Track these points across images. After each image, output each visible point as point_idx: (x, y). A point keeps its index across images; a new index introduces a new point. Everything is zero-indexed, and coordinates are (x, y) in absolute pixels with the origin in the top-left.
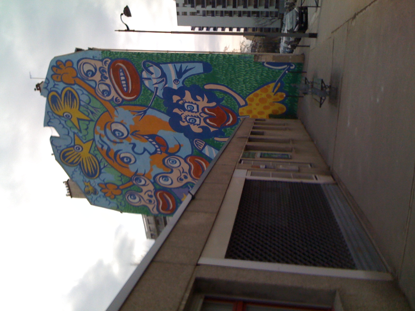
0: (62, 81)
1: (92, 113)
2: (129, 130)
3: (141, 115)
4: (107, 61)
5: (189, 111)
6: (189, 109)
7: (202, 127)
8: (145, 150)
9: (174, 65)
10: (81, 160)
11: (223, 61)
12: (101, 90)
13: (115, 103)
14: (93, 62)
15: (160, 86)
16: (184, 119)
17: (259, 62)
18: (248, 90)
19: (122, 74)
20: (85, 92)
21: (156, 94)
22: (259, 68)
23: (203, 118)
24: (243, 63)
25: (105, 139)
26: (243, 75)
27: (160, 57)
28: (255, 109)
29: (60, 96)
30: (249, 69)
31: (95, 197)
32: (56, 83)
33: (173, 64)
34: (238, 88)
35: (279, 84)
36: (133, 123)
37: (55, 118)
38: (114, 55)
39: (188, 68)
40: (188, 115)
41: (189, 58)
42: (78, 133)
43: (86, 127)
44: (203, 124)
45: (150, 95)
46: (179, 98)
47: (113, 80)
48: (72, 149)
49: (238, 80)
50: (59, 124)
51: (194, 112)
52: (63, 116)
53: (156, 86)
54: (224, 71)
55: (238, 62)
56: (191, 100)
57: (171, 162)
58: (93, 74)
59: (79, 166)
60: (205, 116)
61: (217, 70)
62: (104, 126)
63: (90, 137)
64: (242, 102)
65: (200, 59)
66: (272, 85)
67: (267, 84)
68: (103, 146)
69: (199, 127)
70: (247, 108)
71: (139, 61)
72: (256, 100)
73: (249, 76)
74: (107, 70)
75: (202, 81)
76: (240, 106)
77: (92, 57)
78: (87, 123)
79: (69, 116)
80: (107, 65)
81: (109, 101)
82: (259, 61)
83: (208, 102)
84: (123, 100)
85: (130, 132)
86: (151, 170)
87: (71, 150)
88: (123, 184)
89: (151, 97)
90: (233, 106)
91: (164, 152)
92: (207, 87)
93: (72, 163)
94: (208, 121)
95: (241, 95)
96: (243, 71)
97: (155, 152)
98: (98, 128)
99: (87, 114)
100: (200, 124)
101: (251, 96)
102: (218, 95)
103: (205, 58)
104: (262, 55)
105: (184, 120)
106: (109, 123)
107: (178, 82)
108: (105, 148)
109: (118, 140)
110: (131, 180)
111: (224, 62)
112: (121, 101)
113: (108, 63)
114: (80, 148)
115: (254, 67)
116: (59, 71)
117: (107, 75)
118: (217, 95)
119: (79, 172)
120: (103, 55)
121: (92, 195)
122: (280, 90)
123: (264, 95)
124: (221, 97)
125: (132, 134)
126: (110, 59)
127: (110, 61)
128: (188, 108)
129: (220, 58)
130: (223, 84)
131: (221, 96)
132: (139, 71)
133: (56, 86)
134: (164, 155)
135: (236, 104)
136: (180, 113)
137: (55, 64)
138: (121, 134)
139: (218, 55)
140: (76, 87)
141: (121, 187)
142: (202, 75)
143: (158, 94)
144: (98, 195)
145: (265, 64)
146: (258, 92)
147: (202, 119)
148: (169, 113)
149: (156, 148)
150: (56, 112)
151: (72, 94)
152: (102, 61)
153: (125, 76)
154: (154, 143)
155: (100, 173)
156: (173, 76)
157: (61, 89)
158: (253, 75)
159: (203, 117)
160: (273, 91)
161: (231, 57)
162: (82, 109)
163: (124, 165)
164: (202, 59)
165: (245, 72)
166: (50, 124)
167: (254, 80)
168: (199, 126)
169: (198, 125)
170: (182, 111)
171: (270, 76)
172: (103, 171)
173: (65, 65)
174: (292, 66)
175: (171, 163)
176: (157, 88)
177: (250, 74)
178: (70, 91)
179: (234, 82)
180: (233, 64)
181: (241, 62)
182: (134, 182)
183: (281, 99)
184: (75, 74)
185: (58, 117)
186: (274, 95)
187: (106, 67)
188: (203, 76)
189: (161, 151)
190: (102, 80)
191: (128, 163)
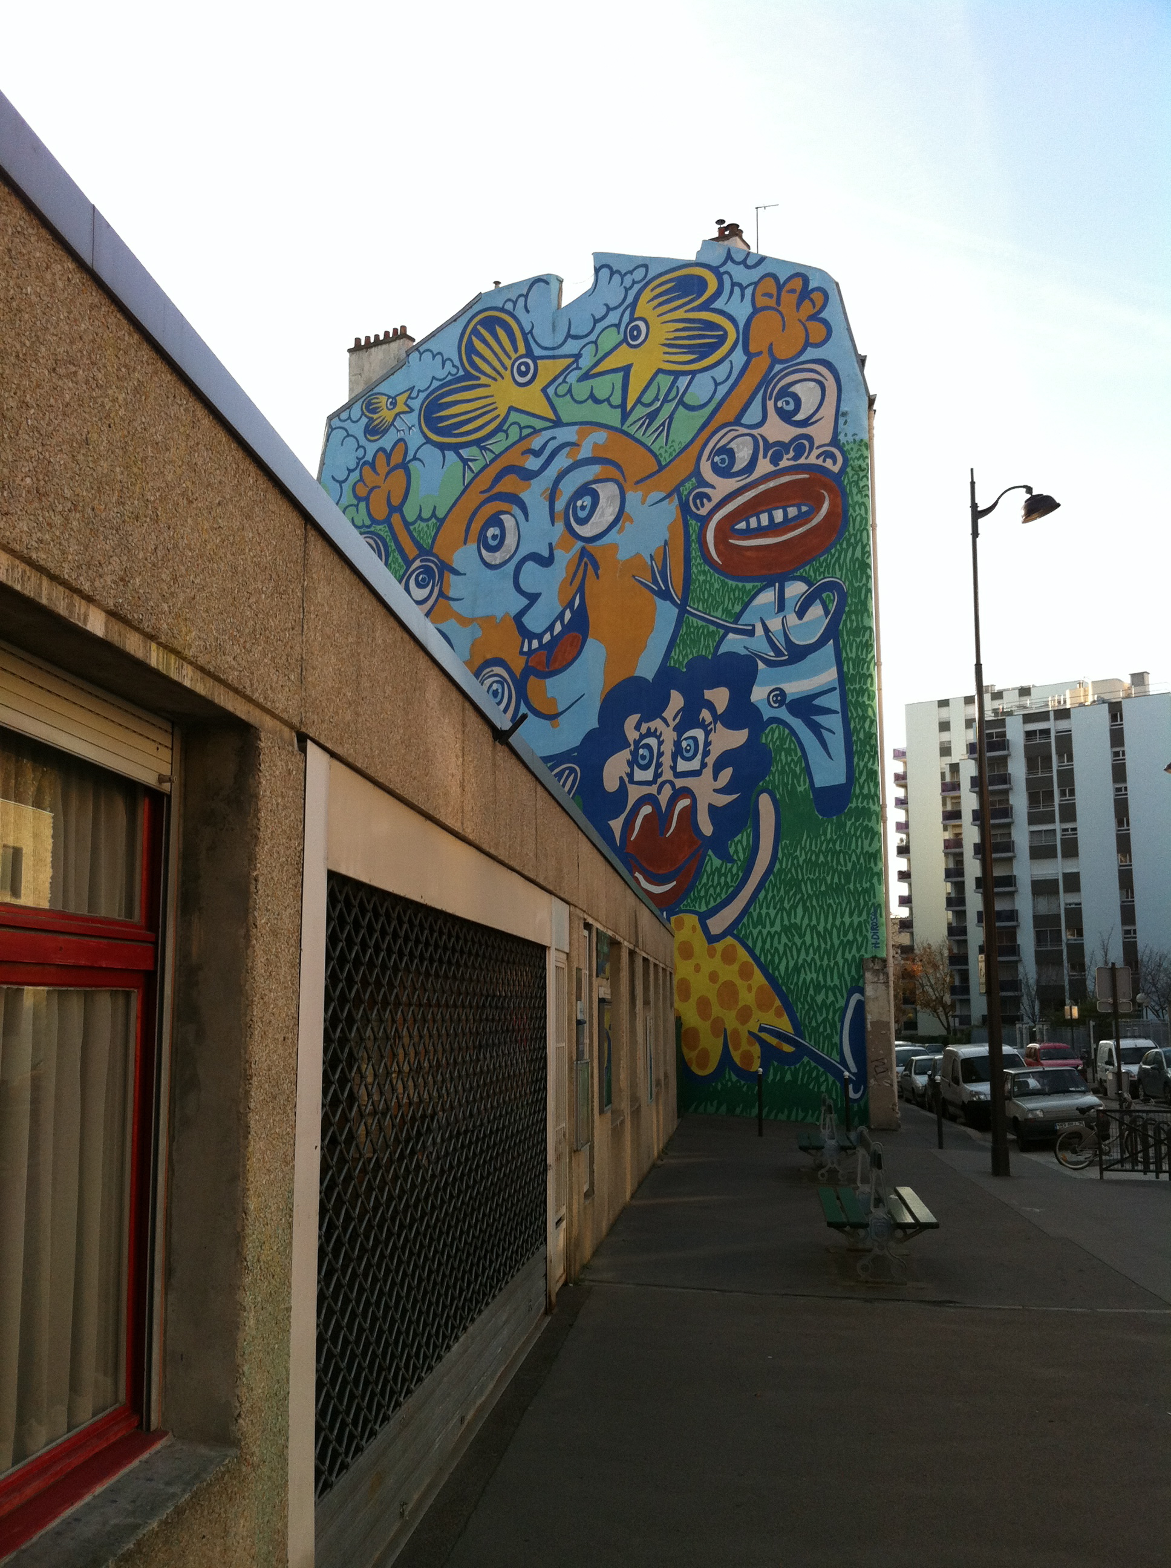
0: (756, 310)
1: (652, 416)
2: (599, 543)
3: (655, 582)
4: (835, 463)
5: (677, 743)
6: (684, 744)
7: (623, 790)
8: (533, 598)
9: (834, 689)
10: (484, 380)
11: (858, 851)
12: (733, 445)
13: (690, 493)
14: (828, 410)
15: (758, 644)
16: (649, 729)
17: (863, 976)
18: (764, 942)
19: (792, 511)
20: (722, 390)
21: (728, 630)
22: (841, 976)
23: (656, 794)
24: (856, 920)
25: (562, 461)
26: (814, 922)
27: (858, 640)
28: (697, 968)
29: (705, 307)
30: (836, 942)
31: (358, 429)
32: (749, 292)
33: (837, 685)
34: (768, 908)
35: (788, 1048)
36: (623, 555)
37: (627, 290)
38: (857, 483)
39: (825, 733)
40: (663, 741)
41: (862, 736)
42: (578, 368)
43: (601, 395)
44: (634, 793)
45: (726, 611)
46: (721, 709)
47: (772, 484)
48: (522, 350)
49: (794, 907)
50: (606, 305)
51: (675, 761)
52: (632, 320)
53: (759, 631)
54: (826, 857)
55: (858, 902)
56: (716, 752)
57: (495, 686)
58: (786, 417)
59: (461, 373)
60: (664, 799)
61: (825, 834)
62: (608, 455)
63: (568, 411)
64: (717, 925)
65: (861, 773)
66: (784, 1024)
67: (788, 1008)
68: (537, 454)
69: (621, 778)
70: (699, 942)
71: (841, 569)
72: (729, 973)
73: (812, 944)
74: (802, 461)
75: (786, 785)
76: (703, 918)
77: (844, 408)
78: (617, 400)
79: (635, 338)
80: (820, 462)
81: (697, 473)
82: (868, 975)
83: (712, 809)
84: (704, 521)
85: (590, 547)
86: (464, 621)
87: (516, 350)
88: (407, 524)
89: (719, 614)
90: (702, 893)
91: (527, 662)
92: (765, 802)
93: (471, 349)
94: (647, 810)
95: (745, 920)
96: (826, 923)
97: (526, 634)
98: (600, 436)
99: (647, 399)
100: (632, 781)
101: (743, 955)
102: (740, 841)
103: (866, 791)
104: (886, 983)
105: (644, 728)
106: (617, 474)
107: (775, 702)
108: (533, 463)
109: (560, 505)
110: (424, 552)
111: (854, 858)
112: (698, 512)
113: (829, 464)
114: (526, 376)
115: (846, 960)
116: (789, 300)
117: (784, 463)
118: (739, 837)
119: (441, 374)
120: (856, 447)
121: (364, 420)
122: (769, 1054)
123: (747, 997)
124: (732, 850)
125: (583, 552)
126: (843, 470)
127: (836, 469)
128: (686, 739)
129: (866, 843)
130: (780, 855)
131: (736, 851)
132: (808, 570)
133: (737, 290)
134: (518, 664)
135: (712, 904)
136: (669, 713)
137: (812, 285)
138: (582, 514)
139: (878, 834)
140: (739, 358)
141: (396, 518)
142: (805, 784)
143: (731, 636)
144: (363, 441)
145: (856, 997)
146: (759, 978)
147: (653, 790)
148: (667, 676)
149: (540, 637)
150: (647, 294)
151: (713, 348)
152: (835, 441)
153: (788, 524)
154: (558, 628)
155: (442, 447)
156: (795, 688)
157: (730, 309)
158: (817, 957)
159: (659, 792)
160: (762, 1029)
161: (875, 880)
162: (665, 381)
163: (476, 527)
164: (862, 781)
165: (825, 929)
166: (605, 272)
167: (800, 961)
168: (626, 779)
169: (630, 775)
170: (674, 720)
171: (815, 1015)
172: (450, 455)
173: (814, 317)
174: (856, 1091)
175: (491, 686)
176: (751, 633)
177: (819, 946)
178: (723, 339)
179: (787, 892)
180: (851, 886)
181: (860, 915)
182: (417, 563)
183: (736, 1056)
184: (780, 354)
185: (630, 299)
186: (750, 1033)
187: (812, 460)
188: (800, 789)
189: (531, 651)
190: (768, 445)
191: (482, 540)
